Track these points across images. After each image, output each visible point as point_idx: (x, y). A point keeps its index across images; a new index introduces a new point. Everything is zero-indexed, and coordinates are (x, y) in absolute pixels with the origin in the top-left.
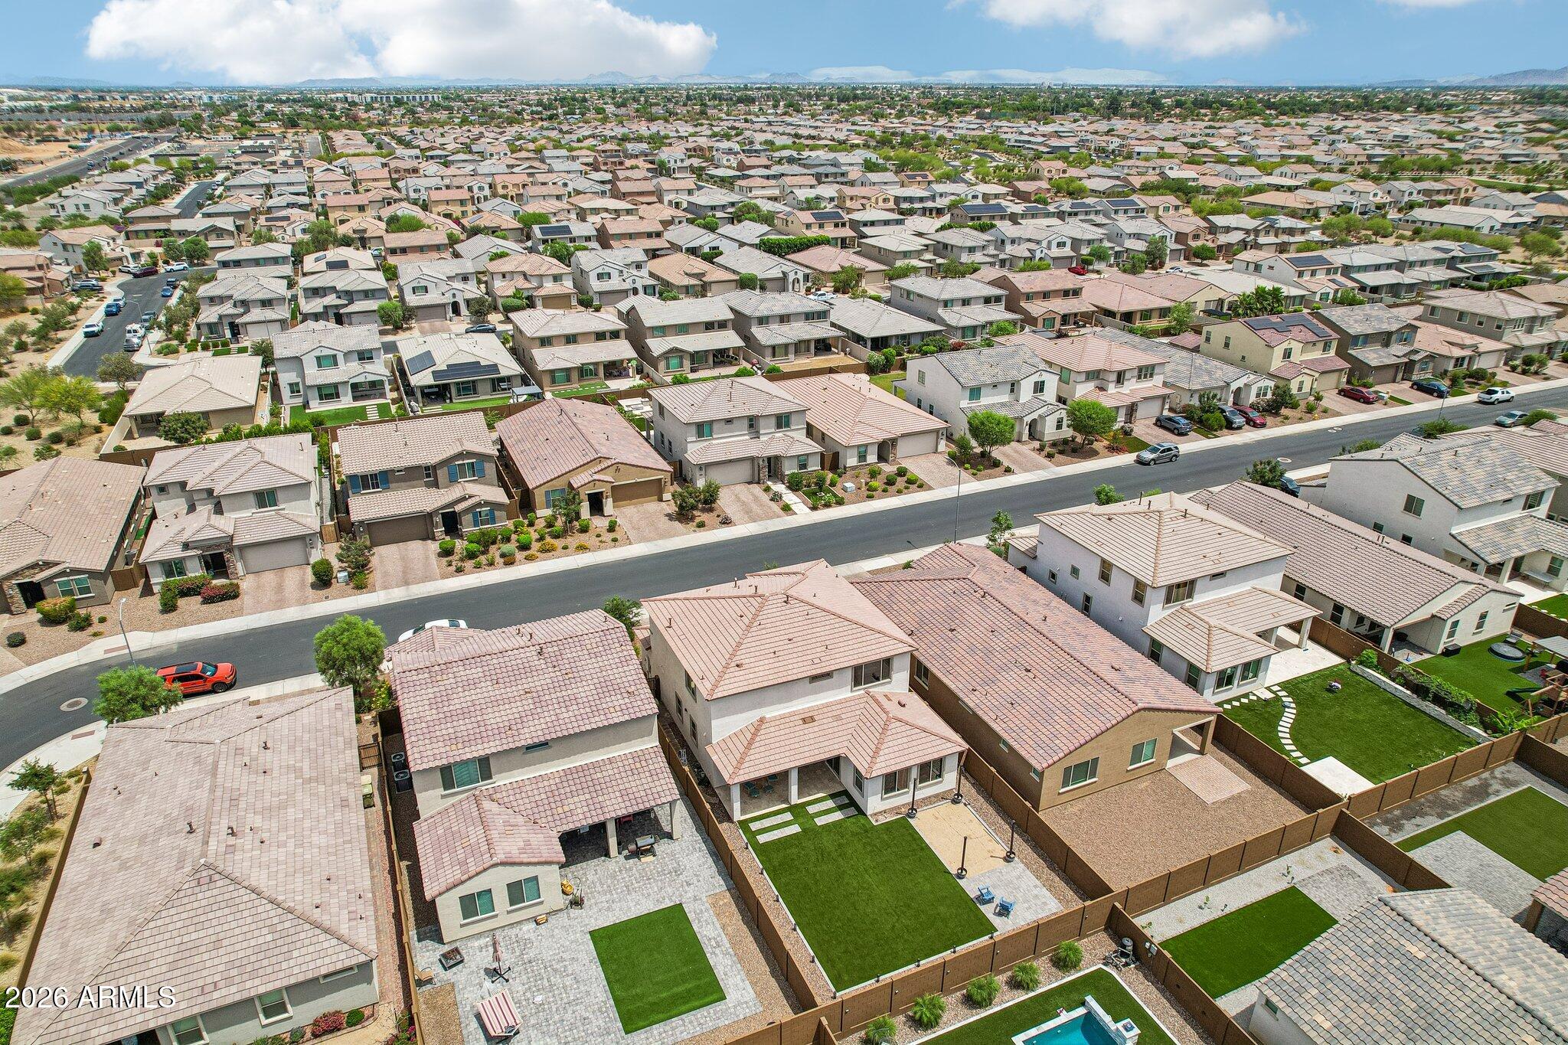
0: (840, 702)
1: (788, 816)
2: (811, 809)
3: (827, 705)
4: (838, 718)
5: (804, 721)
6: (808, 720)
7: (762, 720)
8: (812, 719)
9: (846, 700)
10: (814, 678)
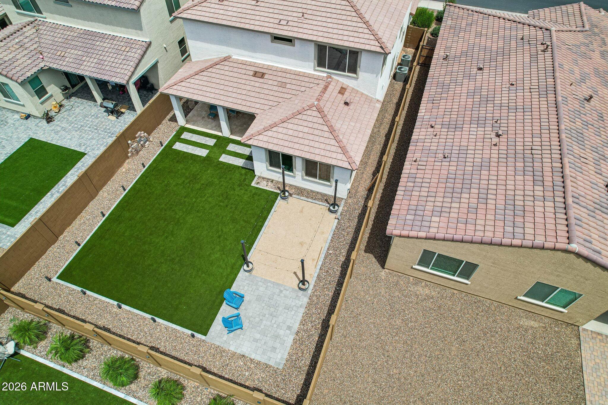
0: (298, 74)
1: (211, 142)
2: (231, 147)
3: (285, 71)
4: (283, 85)
5: (255, 74)
6: (259, 74)
7: (227, 59)
8: (263, 75)
9: (304, 75)
10: (277, 38)
